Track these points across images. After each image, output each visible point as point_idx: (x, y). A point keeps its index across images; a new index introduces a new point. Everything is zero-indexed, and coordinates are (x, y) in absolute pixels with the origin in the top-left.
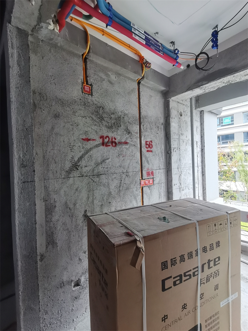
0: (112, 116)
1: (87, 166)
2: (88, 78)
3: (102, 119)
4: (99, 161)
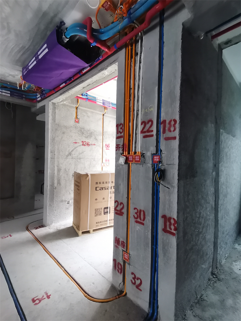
1: (75, 154)
2: (78, 116)
3: (83, 133)
4: (81, 153)
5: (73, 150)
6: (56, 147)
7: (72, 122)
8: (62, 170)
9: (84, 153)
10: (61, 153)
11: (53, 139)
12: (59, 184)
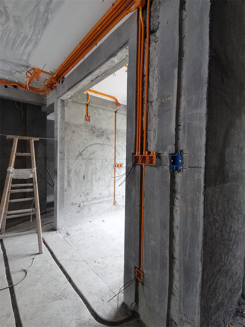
0: (99, 131)
1: (86, 154)
2: (88, 114)
3: (94, 132)
4: (92, 153)
5: (83, 150)
6: (66, 147)
7: (82, 120)
8: (72, 172)
9: (96, 153)
10: (71, 153)
11: (63, 139)
12: (69, 187)
